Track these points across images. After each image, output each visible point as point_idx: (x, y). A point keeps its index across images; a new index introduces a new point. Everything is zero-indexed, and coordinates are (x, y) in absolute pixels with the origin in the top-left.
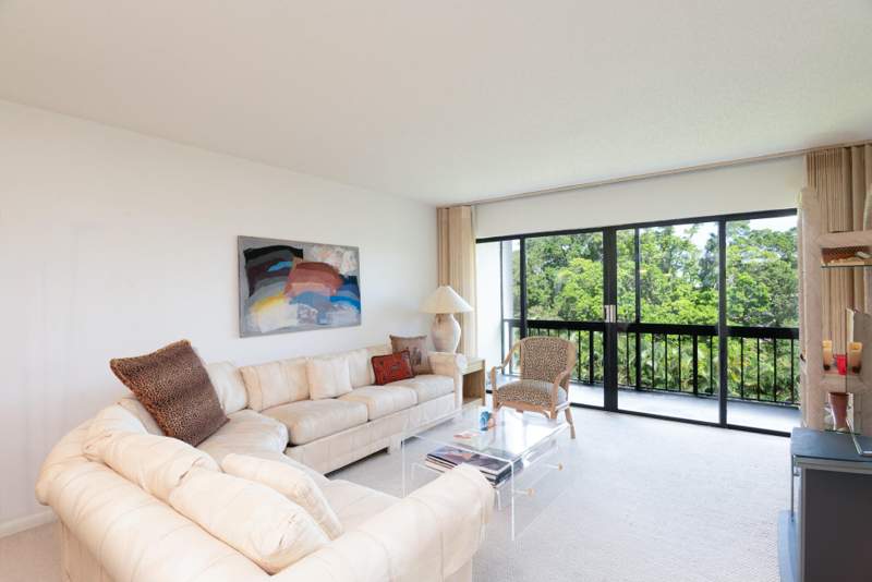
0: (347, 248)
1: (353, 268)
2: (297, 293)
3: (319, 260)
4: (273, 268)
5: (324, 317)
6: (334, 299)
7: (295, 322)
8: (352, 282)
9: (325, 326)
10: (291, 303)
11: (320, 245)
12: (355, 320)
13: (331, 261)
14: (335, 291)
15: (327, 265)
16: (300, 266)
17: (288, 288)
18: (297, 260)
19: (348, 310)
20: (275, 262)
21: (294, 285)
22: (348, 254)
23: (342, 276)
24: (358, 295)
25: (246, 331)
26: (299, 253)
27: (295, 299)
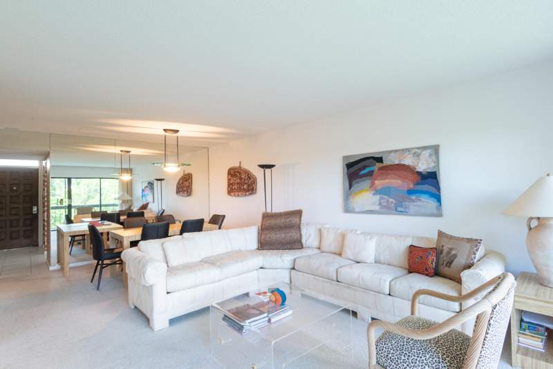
0: (425, 148)
1: (433, 164)
2: (379, 188)
3: (397, 162)
4: (363, 172)
5: (401, 206)
6: (410, 192)
7: (377, 208)
8: (431, 178)
9: (401, 213)
10: (374, 194)
11: (396, 151)
12: (435, 211)
13: (408, 161)
14: (412, 186)
15: (404, 165)
16: (380, 169)
17: (372, 185)
18: (379, 165)
19: (428, 203)
20: (364, 168)
21: (376, 182)
22: (426, 153)
23: (419, 173)
24: (438, 189)
25: (348, 209)
26: (380, 160)
27: (377, 192)
